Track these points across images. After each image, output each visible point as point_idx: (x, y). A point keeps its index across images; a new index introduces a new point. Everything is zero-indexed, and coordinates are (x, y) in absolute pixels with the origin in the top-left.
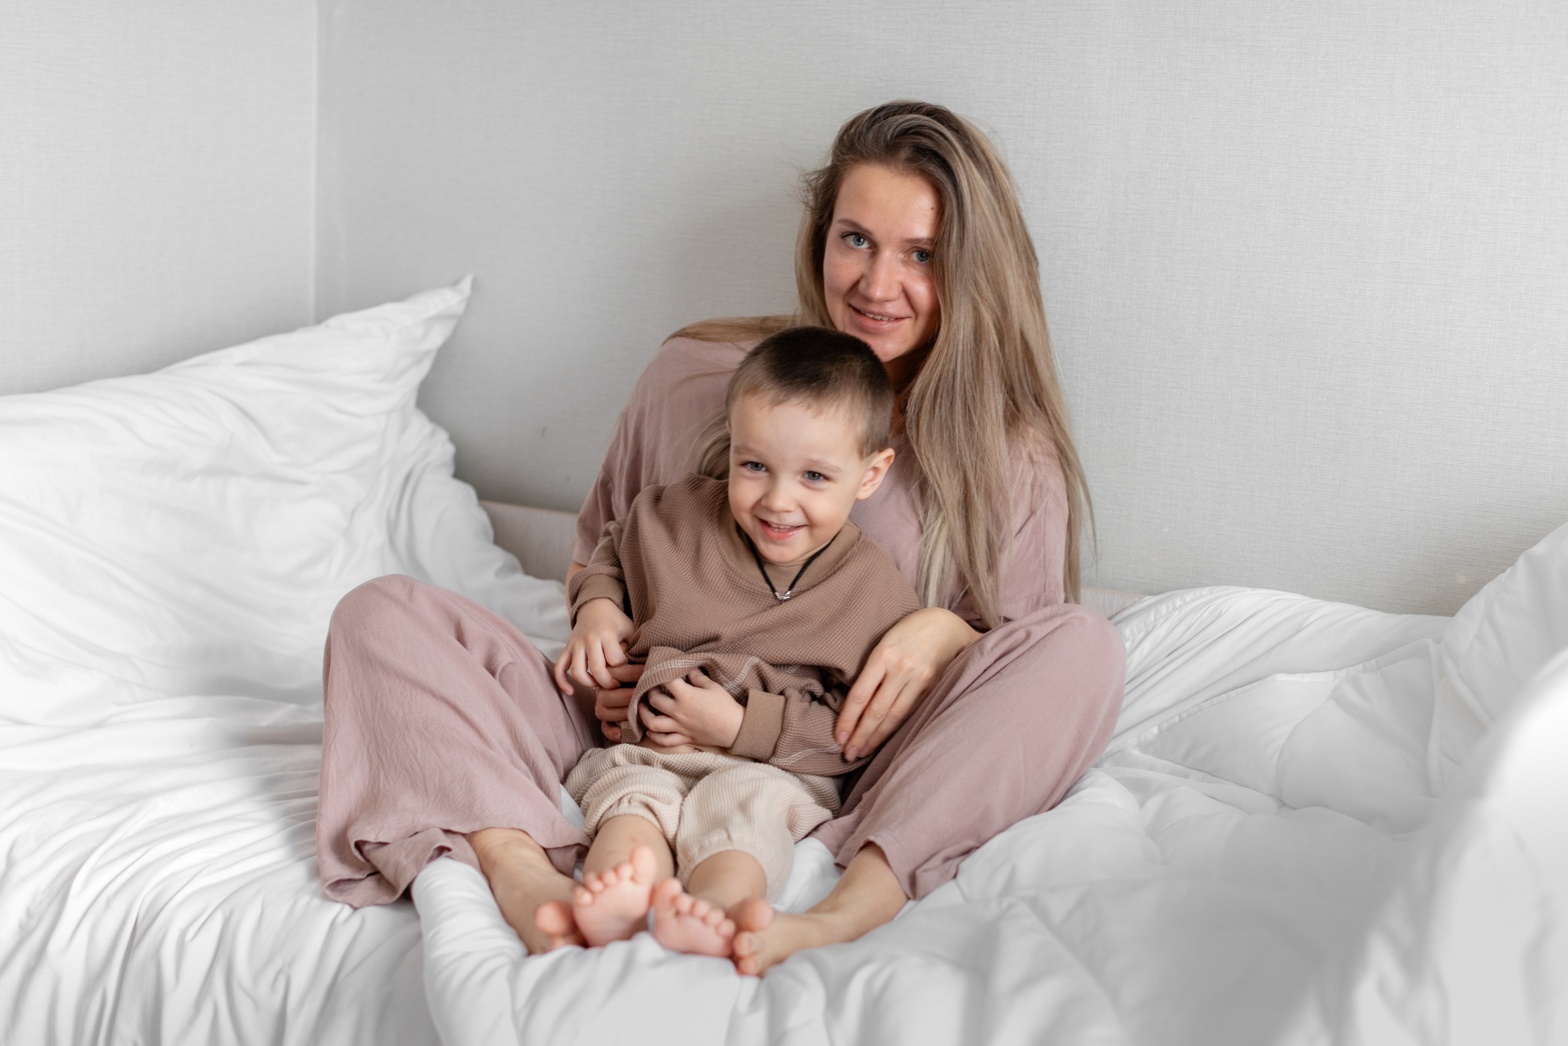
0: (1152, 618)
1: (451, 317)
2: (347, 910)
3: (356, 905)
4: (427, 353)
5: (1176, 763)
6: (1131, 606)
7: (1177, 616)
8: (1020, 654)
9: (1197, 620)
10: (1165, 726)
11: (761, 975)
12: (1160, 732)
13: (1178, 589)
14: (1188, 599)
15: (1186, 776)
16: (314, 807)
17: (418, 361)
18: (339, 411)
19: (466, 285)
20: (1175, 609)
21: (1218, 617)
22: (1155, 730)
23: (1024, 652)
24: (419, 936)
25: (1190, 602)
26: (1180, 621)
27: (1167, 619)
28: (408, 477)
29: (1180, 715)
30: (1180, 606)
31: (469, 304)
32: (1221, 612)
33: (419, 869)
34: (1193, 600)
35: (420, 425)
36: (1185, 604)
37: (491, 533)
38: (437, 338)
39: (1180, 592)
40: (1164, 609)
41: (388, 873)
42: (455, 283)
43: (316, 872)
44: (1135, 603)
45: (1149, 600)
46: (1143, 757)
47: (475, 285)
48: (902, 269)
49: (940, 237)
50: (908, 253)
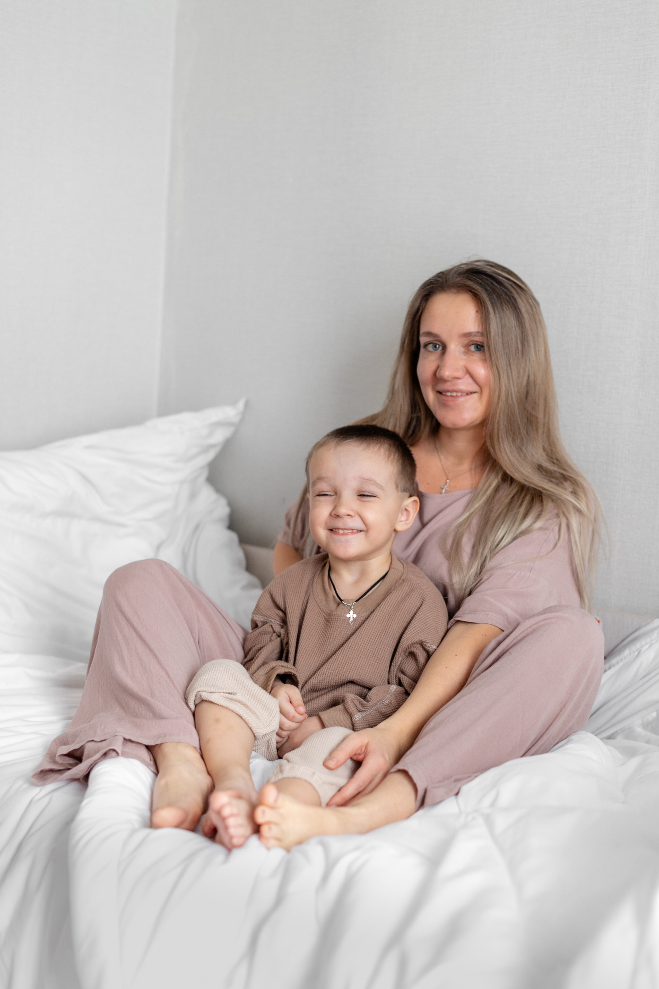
1: (230, 424)
17: (206, 451)
18: (147, 479)
19: (241, 405)
28: (197, 527)
31: (242, 416)
35: (208, 494)
37: (244, 563)
42: (234, 403)
45: (657, 622)
47: (247, 405)
48: (464, 357)
49: (486, 331)
50: (467, 346)
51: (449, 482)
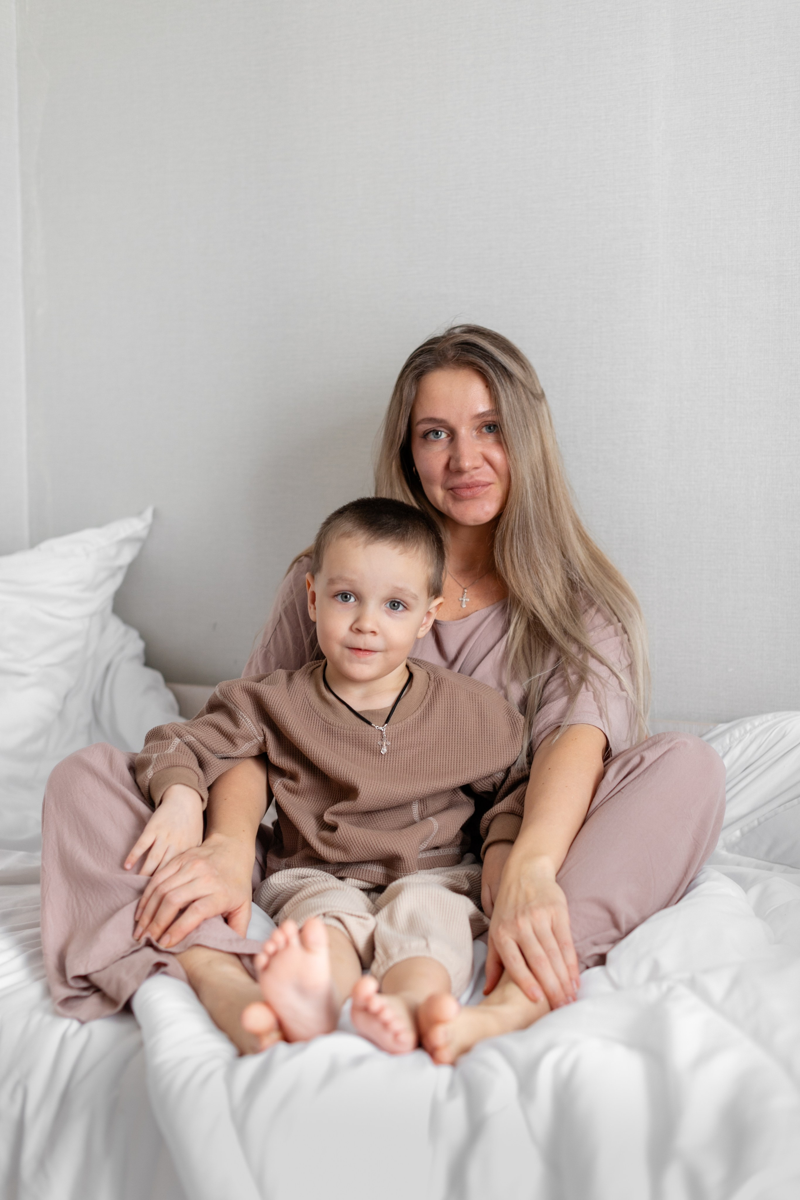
0: (728, 741)
1: (137, 539)
2: (75, 1024)
3: (83, 1018)
4: (120, 568)
5: (759, 859)
6: (707, 733)
7: (748, 738)
8: (636, 775)
9: (765, 740)
10: (746, 829)
11: (453, 1064)
12: (743, 834)
13: (743, 717)
14: (756, 723)
15: (770, 869)
16: (38, 936)
17: (113, 575)
18: (51, 615)
19: (148, 515)
20: (746, 732)
21: (783, 736)
22: (738, 833)
23: (640, 774)
24: (141, 1045)
25: (758, 726)
26: (752, 742)
27: (740, 741)
28: (108, 668)
29: (758, 819)
30: (751, 730)
31: (151, 529)
32: (785, 732)
33: (140, 983)
34: (761, 724)
35: (115, 625)
36: (755, 727)
37: (176, 707)
38: (127, 556)
39: (748, 718)
40: (737, 733)
41: (110, 990)
42: (139, 514)
43: (48, 992)
44: (710, 731)
45: (722, 727)
46: (731, 856)
47: (155, 514)
48: (480, 442)
49: (497, 409)
50: (479, 429)
51: (467, 593)
